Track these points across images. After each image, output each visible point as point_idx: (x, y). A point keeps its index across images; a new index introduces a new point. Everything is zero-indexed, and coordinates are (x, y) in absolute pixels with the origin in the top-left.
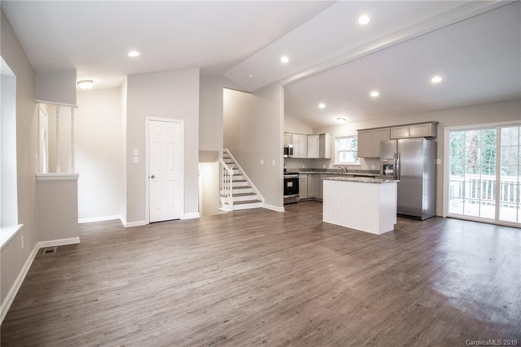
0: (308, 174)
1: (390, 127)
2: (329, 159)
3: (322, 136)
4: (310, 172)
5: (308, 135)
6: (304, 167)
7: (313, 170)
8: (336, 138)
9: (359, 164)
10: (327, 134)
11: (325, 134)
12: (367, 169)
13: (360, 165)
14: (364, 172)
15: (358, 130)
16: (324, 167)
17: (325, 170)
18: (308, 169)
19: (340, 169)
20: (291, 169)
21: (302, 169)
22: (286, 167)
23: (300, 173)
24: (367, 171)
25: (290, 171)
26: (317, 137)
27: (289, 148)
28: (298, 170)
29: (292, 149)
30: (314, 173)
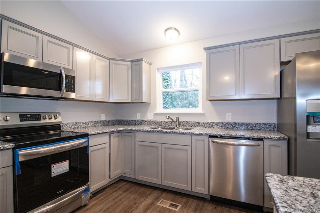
0: (110, 133)
1: (279, 37)
2: (148, 104)
3: (136, 63)
4: (115, 129)
5: (110, 59)
6: (103, 118)
7: (120, 122)
8: (157, 69)
10: (144, 59)
11: (141, 60)
12: (217, 121)
13: (203, 115)
15: (206, 49)
16: (139, 117)
17: (140, 123)
18: (112, 121)
20: (76, 123)
21: (100, 121)
22: (59, 120)
23: (91, 135)
24: (217, 124)
25: (73, 127)
26: (128, 65)
27: (64, 76)
28: (91, 123)
29: (74, 78)
30: (123, 130)
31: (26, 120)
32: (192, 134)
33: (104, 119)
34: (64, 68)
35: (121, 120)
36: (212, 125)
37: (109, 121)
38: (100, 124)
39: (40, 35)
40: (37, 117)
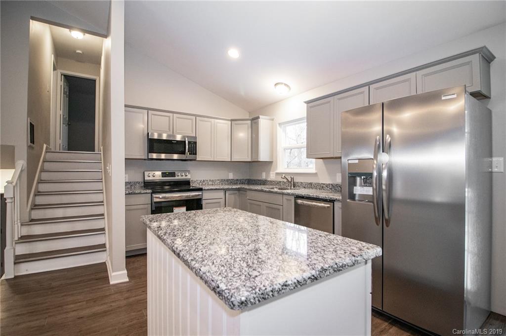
0: (225, 190)
1: (368, 84)
2: (270, 163)
3: (255, 120)
4: (230, 187)
5: (232, 120)
6: (231, 176)
7: (250, 182)
8: (279, 124)
9: (313, 171)
10: (261, 116)
11: (258, 118)
12: (328, 182)
13: (315, 174)
14: (321, 187)
15: (308, 102)
16: (264, 176)
17: (264, 182)
18: (240, 180)
19: (285, 180)
20: (204, 180)
21: (227, 180)
22: (189, 177)
23: (205, 190)
24: (327, 185)
25: (201, 184)
26: (247, 124)
27: (187, 142)
28: (218, 182)
29: (195, 143)
30: (239, 188)
31: (165, 177)
32: (283, 194)
33: (232, 178)
34: (188, 137)
35: (250, 180)
36: (323, 187)
37: (237, 180)
38: (226, 183)
39: (171, 115)
40: (173, 174)
